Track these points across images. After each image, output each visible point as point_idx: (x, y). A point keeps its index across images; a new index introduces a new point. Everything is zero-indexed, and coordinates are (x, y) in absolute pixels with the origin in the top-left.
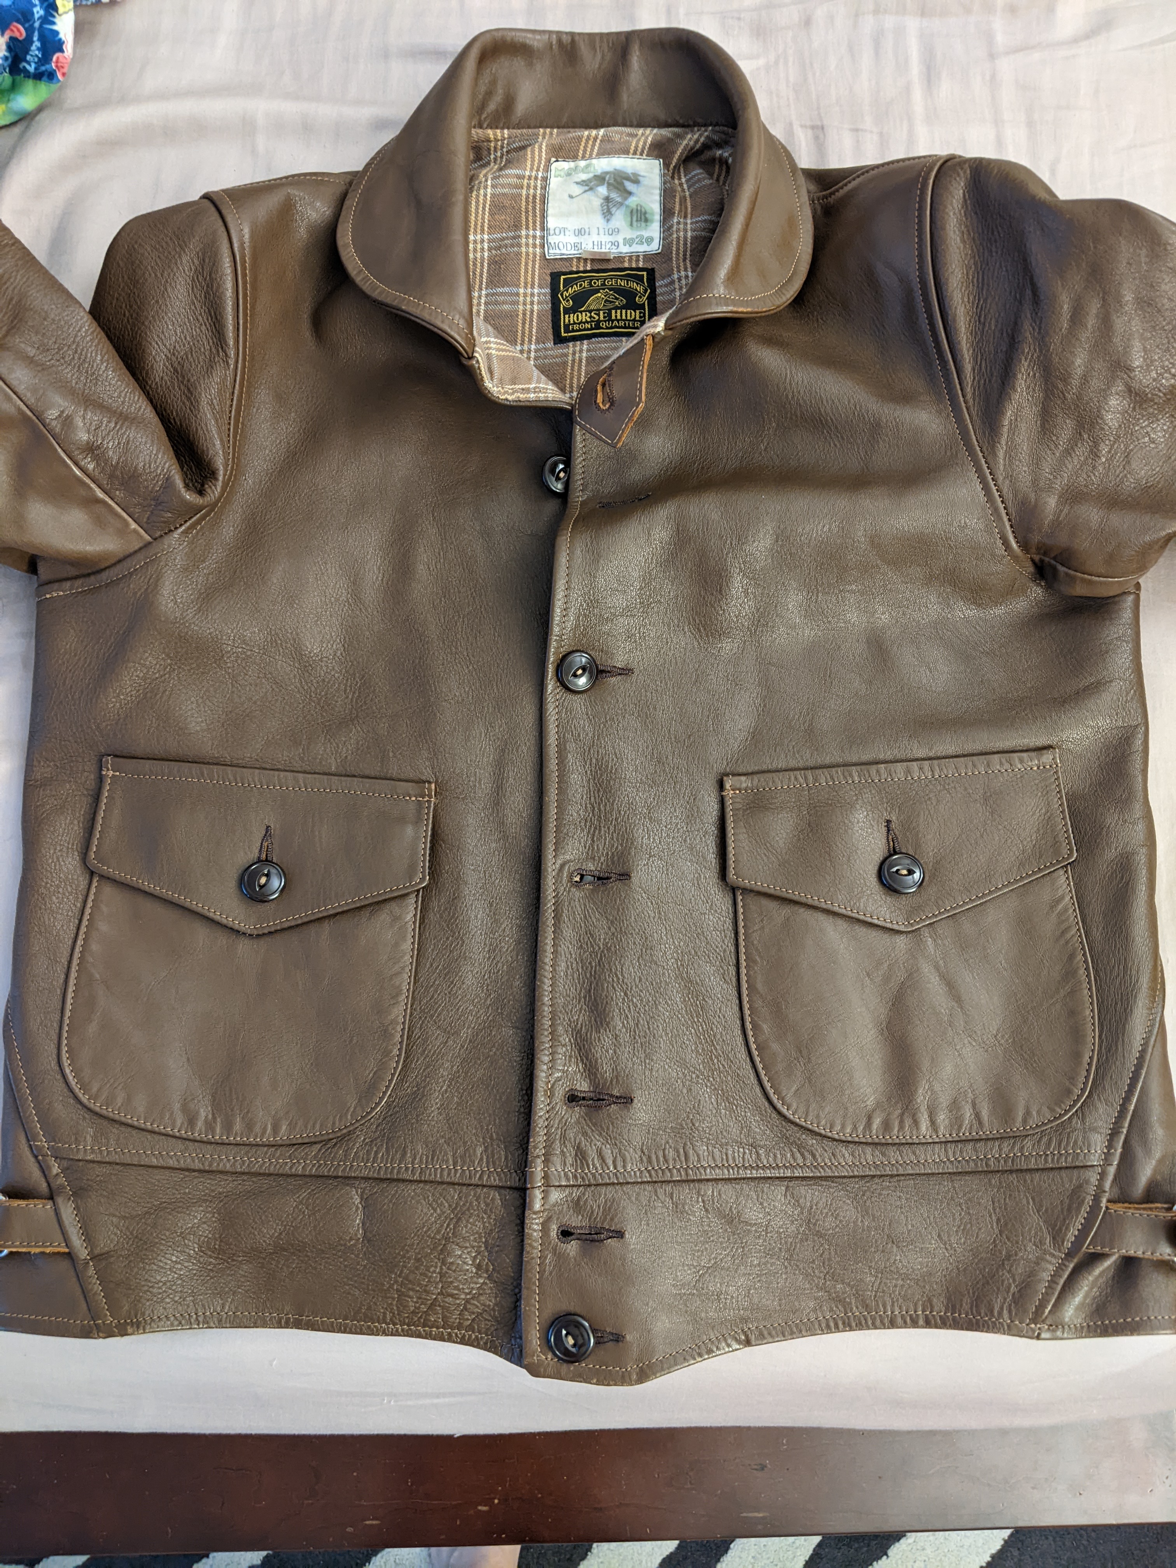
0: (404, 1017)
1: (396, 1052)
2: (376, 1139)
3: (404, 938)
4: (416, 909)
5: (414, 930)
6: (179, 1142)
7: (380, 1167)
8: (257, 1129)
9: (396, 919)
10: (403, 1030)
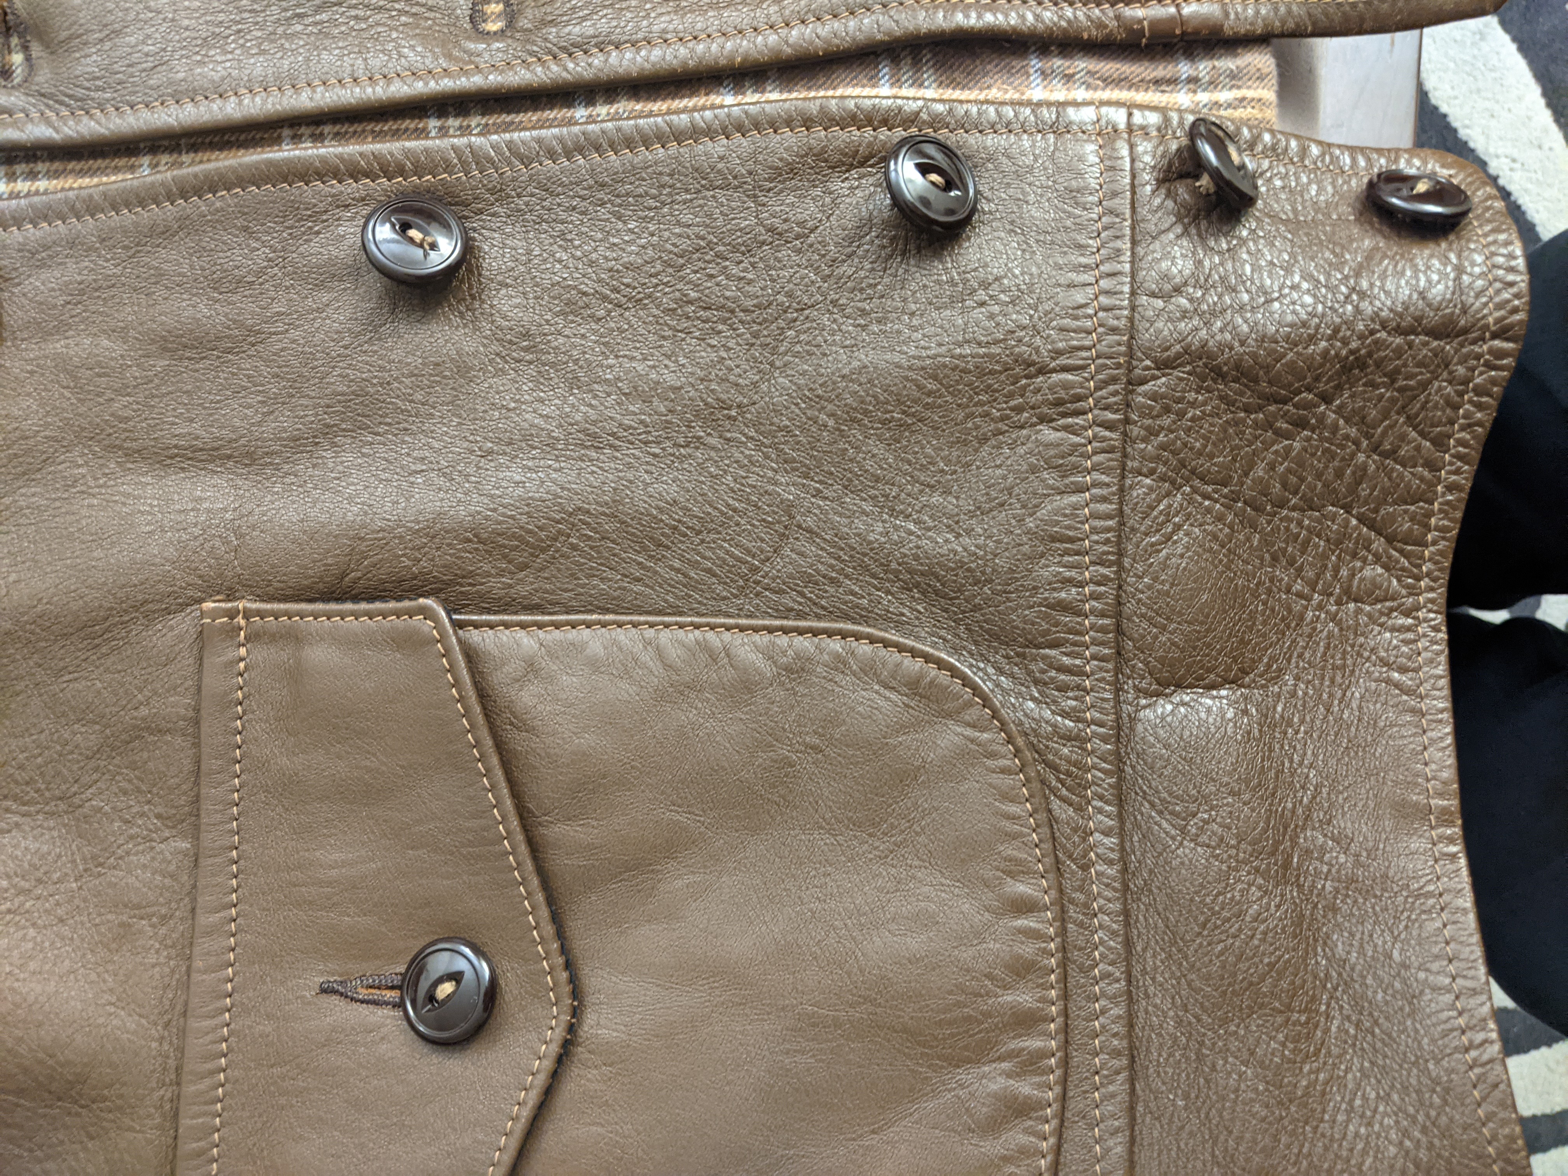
0: (756, 629)
1: (836, 645)
2: (1030, 673)
3: (578, 648)
4: (507, 625)
5: (557, 626)
6: (1068, 1134)
7: (1094, 657)
8: (1028, 950)
9: (531, 668)
10: (786, 631)
